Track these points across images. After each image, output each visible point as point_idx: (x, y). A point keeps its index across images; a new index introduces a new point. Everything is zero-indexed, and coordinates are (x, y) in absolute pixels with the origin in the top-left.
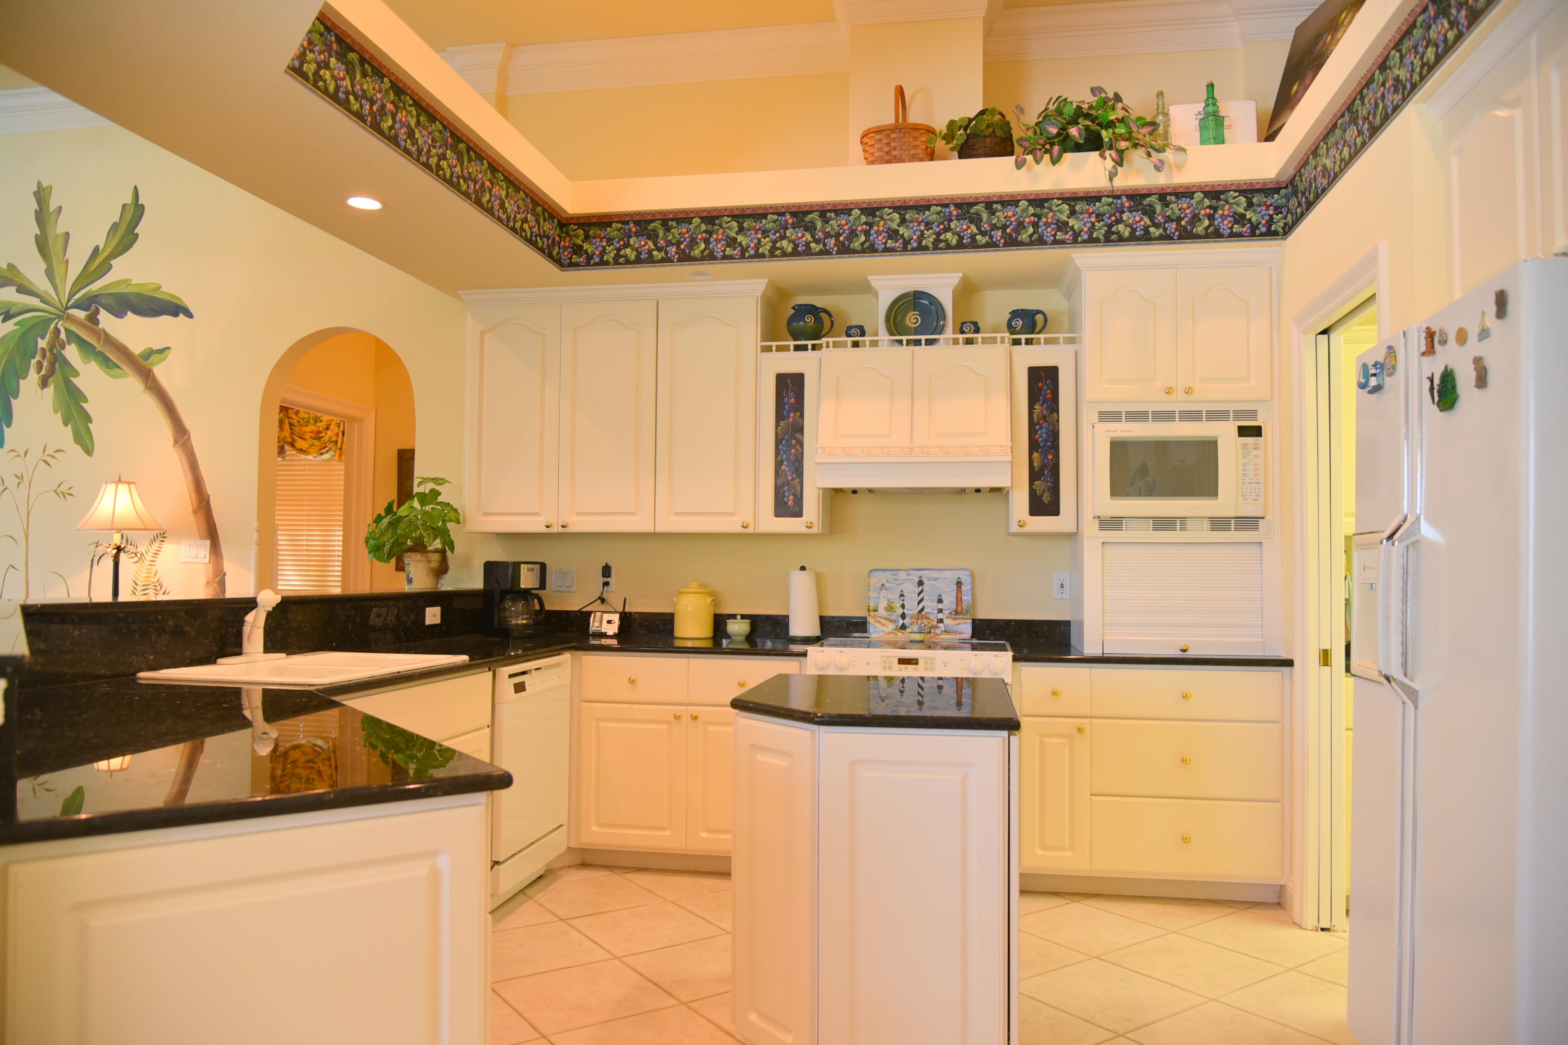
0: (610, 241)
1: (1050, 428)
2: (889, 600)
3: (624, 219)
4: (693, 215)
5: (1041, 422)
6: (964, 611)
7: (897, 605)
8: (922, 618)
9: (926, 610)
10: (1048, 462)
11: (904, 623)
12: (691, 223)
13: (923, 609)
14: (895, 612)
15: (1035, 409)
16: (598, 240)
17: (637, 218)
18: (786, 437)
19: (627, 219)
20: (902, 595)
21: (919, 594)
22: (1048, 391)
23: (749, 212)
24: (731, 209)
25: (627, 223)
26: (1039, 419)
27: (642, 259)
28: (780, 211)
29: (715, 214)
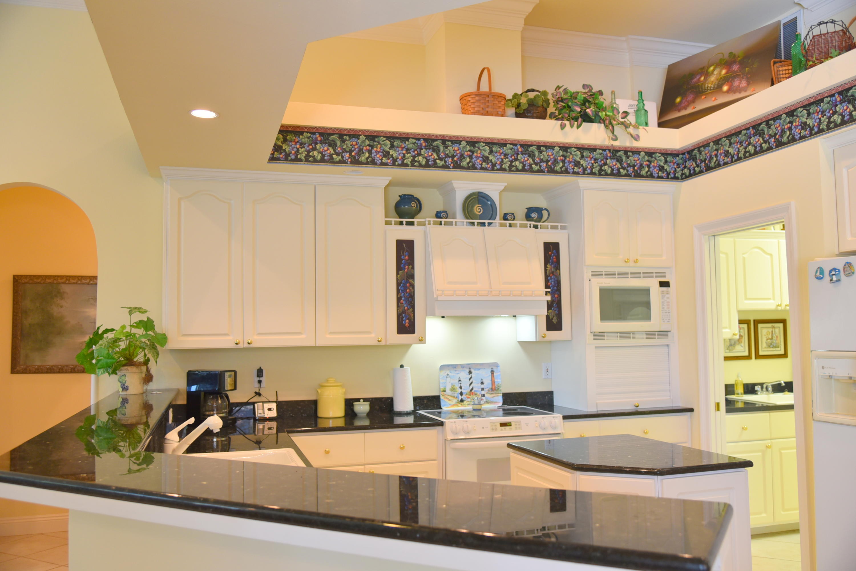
0: (302, 145)
1: (556, 279)
2: (452, 384)
3: (312, 131)
4: (360, 133)
5: (551, 275)
6: (496, 388)
7: (457, 387)
8: (472, 394)
9: (474, 389)
10: (555, 299)
11: (462, 399)
12: (359, 139)
13: (472, 389)
14: (456, 391)
15: (547, 267)
16: (293, 143)
17: (321, 131)
18: (403, 281)
19: (314, 131)
20: (460, 381)
21: (470, 379)
22: (554, 257)
23: (397, 135)
24: (386, 132)
25: (314, 133)
26: (550, 274)
27: (325, 160)
28: (417, 137)
29: (375, 134)
